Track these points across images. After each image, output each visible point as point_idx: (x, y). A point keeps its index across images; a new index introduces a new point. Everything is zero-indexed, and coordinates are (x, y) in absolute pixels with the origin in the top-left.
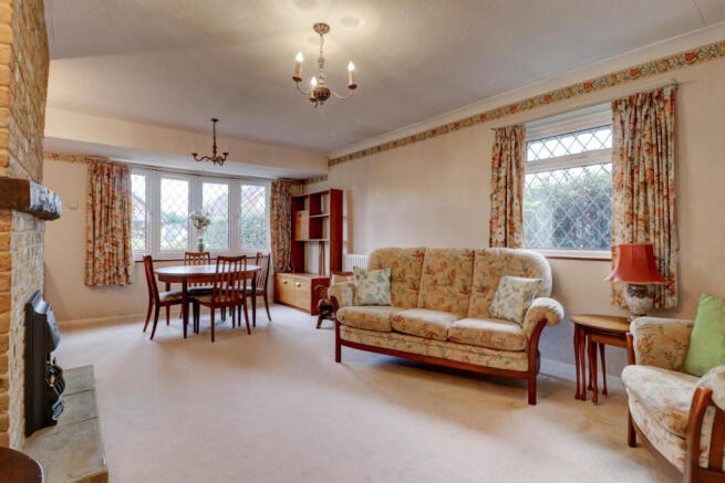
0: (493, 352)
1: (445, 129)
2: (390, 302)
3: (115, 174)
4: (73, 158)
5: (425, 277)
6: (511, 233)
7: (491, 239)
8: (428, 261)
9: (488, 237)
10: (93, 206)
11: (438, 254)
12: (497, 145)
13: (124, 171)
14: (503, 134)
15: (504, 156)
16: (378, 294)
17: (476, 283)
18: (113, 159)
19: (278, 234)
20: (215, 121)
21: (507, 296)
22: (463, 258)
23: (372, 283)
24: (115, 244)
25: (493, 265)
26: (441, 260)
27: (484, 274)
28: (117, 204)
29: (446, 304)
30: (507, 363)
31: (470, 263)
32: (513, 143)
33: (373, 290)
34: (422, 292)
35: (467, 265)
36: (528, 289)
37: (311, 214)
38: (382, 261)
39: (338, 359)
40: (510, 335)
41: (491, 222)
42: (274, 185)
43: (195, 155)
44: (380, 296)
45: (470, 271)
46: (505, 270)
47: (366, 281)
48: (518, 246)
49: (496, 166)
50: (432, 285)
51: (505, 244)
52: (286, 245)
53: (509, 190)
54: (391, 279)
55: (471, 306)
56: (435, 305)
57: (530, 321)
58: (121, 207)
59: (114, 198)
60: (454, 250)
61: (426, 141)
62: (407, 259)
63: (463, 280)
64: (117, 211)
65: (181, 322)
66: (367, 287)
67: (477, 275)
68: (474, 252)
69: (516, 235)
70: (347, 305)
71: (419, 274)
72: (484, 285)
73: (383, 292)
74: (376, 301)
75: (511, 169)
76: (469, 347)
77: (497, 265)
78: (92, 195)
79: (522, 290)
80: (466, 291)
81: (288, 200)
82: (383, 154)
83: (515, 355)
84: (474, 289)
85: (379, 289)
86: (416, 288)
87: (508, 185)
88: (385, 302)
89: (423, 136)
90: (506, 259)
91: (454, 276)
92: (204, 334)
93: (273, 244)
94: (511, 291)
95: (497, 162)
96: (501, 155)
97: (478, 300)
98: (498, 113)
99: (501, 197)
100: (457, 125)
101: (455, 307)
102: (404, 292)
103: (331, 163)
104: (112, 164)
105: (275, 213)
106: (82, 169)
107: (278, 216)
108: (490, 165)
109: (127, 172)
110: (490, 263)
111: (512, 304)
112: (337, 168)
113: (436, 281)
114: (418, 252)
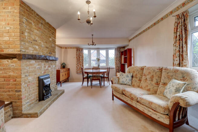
0: (153, 111)
1: (158, 22)
2: (130, 84)
3: (81, 50)
4: (74, 48)
5: (143, 77)
6: (183, 60)
7: (173, 63)
8: (145, 71)
9: (173, 62)
10: (77, 57)
11: (148, 68)
12: (176, 22)
13: (82, 49)
14: (178, 17)
15: (179, 26)
16: (126, 81)
17: (162, 81)
18: (80, 47)
19: (117, 62)
20: (92, 35)
21: (169, 88)
22: (157, 71)
23: (124, 77)
24: (81, 65)
25: (168, 74)
26: (149, 71)
27: (165, 78)
28: (81, 56)
29: (148, 88)
30: (159, 118)
31: (160, 73)
32: (183, 19)
33: (124, 80)
34: (142, 82)
35: (158, 74)
36: (178, 87)
37: (124, 56)
38: (130, 71)
39: (113, 99)
40: (159, 106)
41: (173, 56)
42: (116, 49)
43: (88, 44)
44: (127, 82)
45: (160, 76)
46: (174, 76)
47: (123, 77)
48: (185, 66)
49: (175, 31)
50: (145, 80)
51: (179, 65)
52: (119, 65)
53: (181, 41)
54: (132, 77)
55: (158, 90)
56: (144, 87)
57: (171, 102)
58: (82, 57)
59: (80, 55)
60: (154, 67)
61: (153, 28)
62: (138, 70)
63: (156, 79)
64: (81, 58)
65: (87, 83)
66: (122, 78)
67: (163, 78)
68: (162, 68)
69: (184, 61)
70: (115, 83)
71: (142, 76)
72: (165, 82)
73: (128, 81)
74: (125, 83)
75: (182, 32)
76: (144, 106)
77: (170, 74)
78: (77, 55)
79: (175, 86)
80: (158, 84)
81: (120, 53)
82: (141, 35)
83: (162, 115)
84: (161, 83)
85: (126, 79)
86: (140, 80)
87: (181, 39)
88: (128, 84)
89: (152, 26)
90: (175, 72)
91: (153, 77)
92: (89, 86)
93: (115, 65)
94: (171, 86)
95: (176, 29)
96: (177, 26)
97: (161, 88)
98: (178, 9)
99: (177, 44)
100: (162, 19)
101: (151, 90)
102: (136, 81)
103: (130, 41)
104: (80, 48)
105: (116, 56)
106: (75, 50)
107: (117, 57)
108: (173, 31)
109: (83, 50)
110: (168, 73)
111: (171, 92)
112: (131, 42)
113: (147, 79)
114: (142, 68)
